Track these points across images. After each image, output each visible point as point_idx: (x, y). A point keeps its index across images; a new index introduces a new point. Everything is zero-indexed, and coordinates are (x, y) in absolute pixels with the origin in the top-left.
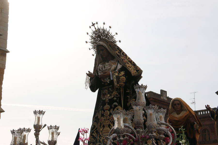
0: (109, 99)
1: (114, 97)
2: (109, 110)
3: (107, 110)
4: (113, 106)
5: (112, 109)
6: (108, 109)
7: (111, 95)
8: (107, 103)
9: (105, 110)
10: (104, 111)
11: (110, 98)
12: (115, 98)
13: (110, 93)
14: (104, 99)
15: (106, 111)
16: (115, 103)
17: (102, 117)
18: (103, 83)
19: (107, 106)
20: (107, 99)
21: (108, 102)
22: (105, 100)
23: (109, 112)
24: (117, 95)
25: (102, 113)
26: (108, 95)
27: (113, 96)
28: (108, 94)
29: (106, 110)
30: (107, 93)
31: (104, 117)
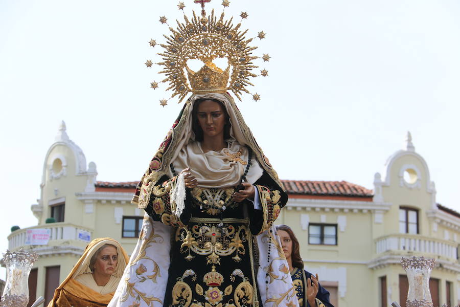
0: (220, 256)
1: (234, 254)
2: (222, 288)
3: (214, 285)
4: (233, 279)
5: (231, 286)
6: (218, 284)
7: (226, 246)
8: (214, 267)
9: (207, 284)
10: (206, 288)
11: (223, 253)
12: (237, 258)
13: (224, 240)
14: (204, 252)
15: (211, 288)
16: (238, 272)
17: (196, 302)
18: (201, 207)
19: (214, 276)
20: (214, 253)
21: (217, 265)
22: (207, 256)
23: (221, 293)
24: (241, 249)
25: (198, 293)
26: (219, 245)
27: (231, 251)
28: (218, 240)
29: (210, 284)
30: (214, 239)
31: (206, 304)
